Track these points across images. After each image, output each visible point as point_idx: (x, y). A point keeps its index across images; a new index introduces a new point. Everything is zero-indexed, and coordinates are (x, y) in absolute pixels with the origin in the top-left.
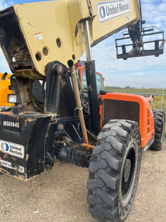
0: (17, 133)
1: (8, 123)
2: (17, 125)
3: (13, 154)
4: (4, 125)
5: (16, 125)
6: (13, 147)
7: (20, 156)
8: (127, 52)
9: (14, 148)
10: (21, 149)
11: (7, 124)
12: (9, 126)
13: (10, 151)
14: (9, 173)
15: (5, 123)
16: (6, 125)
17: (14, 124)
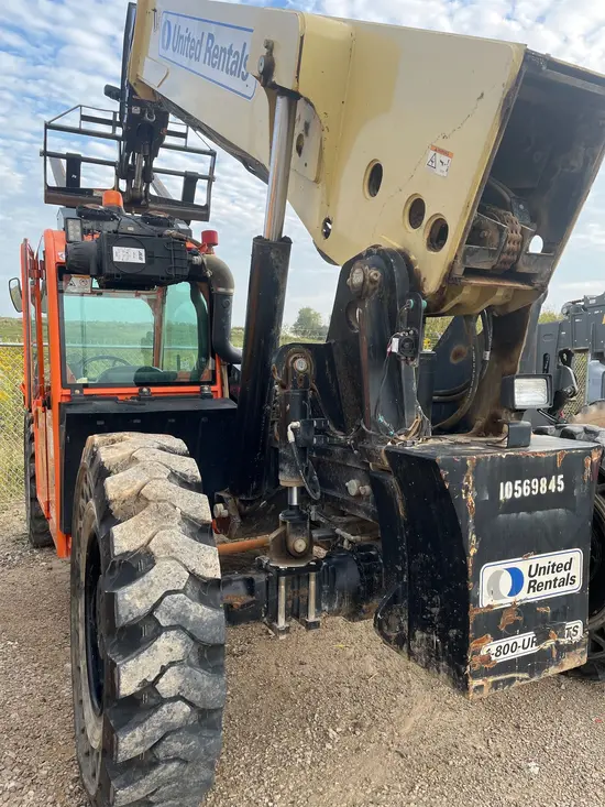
0: (556, 514)
1: (521, 485)
2: (557, 484)
3: (543, 592)
4: (501, 498)
5: (552, 487)
6: (539, 570)
7: (569, 587)
8: (81, 186)
9: (545, 570)
10: (570, 563)
11: (514, 491)
12: (526, 494)
13: (530, 587)
14: (526, 676)
15: (507, 491)
16: (509, 496)
17: (544, 485)
